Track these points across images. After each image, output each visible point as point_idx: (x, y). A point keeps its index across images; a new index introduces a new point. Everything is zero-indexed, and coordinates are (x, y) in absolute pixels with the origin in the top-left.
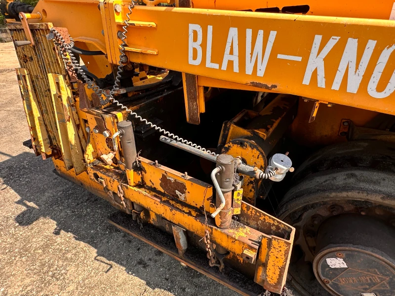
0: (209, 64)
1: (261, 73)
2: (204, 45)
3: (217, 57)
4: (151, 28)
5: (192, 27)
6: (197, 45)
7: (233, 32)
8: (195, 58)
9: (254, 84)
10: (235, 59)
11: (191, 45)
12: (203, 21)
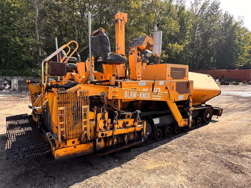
0: (128, 97)
1: (135, 97)
2: (127, 94)
3: (129, 96)
4: (118, 92)
5: (126, 91)
6: (126, 94)
7: (132, 92)
8: (126, 96)
9: (135, 99)
10: (132, 96)
11: (125, 94)
12: (127, 90)
